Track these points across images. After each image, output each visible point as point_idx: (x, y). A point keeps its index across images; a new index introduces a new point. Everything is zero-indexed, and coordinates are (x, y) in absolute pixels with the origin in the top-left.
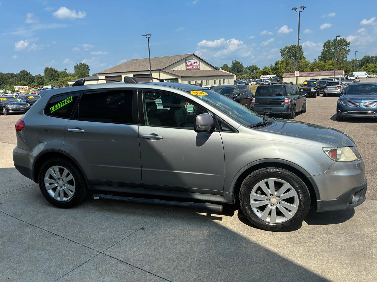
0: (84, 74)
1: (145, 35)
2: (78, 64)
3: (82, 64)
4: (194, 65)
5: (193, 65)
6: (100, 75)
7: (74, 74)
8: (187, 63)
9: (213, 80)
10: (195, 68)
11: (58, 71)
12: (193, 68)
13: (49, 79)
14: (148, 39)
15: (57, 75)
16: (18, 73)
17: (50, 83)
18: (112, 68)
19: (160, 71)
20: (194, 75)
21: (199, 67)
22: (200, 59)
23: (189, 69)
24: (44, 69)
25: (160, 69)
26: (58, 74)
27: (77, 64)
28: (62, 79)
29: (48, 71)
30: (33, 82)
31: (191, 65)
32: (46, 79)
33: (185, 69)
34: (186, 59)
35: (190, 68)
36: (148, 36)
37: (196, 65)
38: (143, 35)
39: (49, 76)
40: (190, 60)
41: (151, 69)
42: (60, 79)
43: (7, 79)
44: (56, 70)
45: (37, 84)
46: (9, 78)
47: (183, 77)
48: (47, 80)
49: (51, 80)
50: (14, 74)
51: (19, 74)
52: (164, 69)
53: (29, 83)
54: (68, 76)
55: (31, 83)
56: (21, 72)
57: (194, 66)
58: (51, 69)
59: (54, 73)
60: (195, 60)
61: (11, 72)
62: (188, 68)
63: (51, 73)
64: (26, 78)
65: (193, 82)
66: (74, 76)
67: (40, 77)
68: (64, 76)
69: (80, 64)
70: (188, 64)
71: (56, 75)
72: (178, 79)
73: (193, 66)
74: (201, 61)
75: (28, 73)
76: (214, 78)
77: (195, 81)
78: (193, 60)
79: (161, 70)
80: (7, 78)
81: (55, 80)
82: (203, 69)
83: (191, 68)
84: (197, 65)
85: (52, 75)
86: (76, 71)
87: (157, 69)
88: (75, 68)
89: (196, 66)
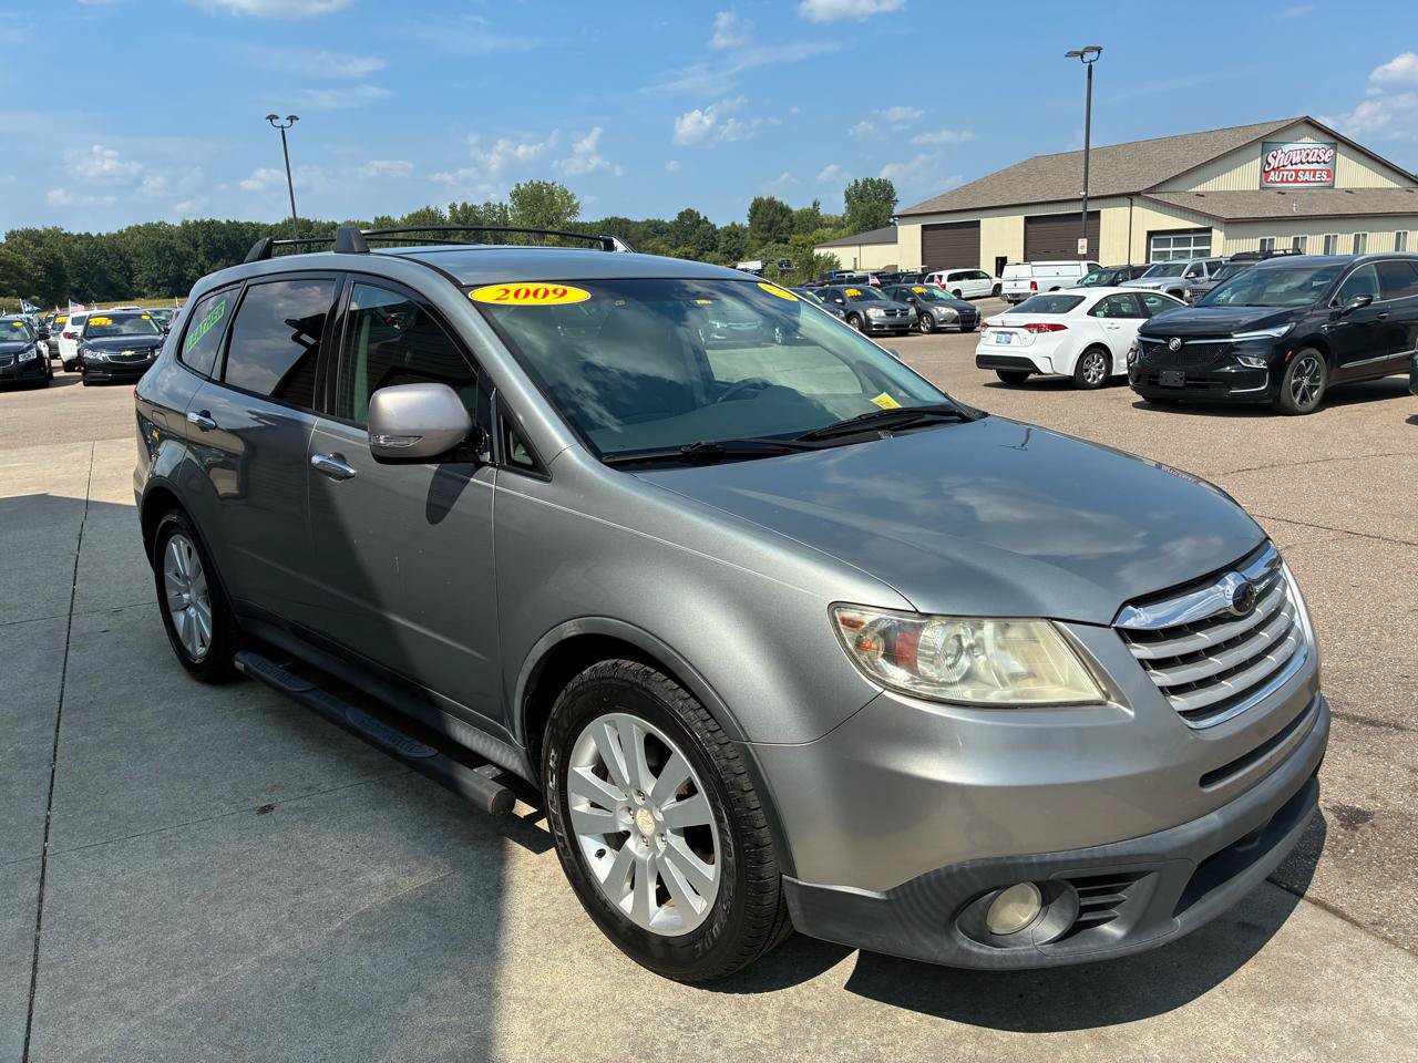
0: (876, 218)
1: (1076, 54)
2: (860, 182)
3: (872, 181)
4: (1307, 166)
5: (1300, 166)
6: (904, 220)
7: (843, 218)
8: (1270, 159)
9: (1393, 236)
10: (1306, 181)
11: (791, 211)
12: (1296, 181)
13: (761, 239)
14: (1090, 68)
15: (789, 224)
16: (673, 220)
17: (763, 251)
18: (952, 194)
19: (1135, 200)
20: (1295, 210)
21: (1331, 174)
22: (1337, 140)
23: (1274, 185)
24: (749, 204)
25: (1136, 190)
26: (791, 221)
27: (856, 181)
28: (802, 236)
29: (761, 209)
30: (714, 248)
31: (1289, 167)
32: (753, 238)
33: (1258, 188)
34: (1266, 143)
35: (1282, 181)
36: (1088, 57)
37: (1315, 166)
38: (1070, 54)
39: (762, 226)
40: (1286, 148)
41: (1086, 191)
42: (796, 238)
43: (640, 241)
44: (787, 207)
45: (723, 257)
46: (647, 236)
47: (1233, 224)
48: (754, 243)
49: (765, 241)
50: (663, 223)
51: (675, 223)
52: (1151, 190)
53: (701, 254)
54: (822, 226)
55: (706, 252)
56: (681, 215)
57: (1305, 171)
58: (771, 202)
59: (779, 218)
60: (1314, 146)
61: (653, 217)
62: (1271, 182)
63: (770, 218)
64: (693, 238)
65: (1283, 243)
66: (843, 227)
67: (733, 232)
68: (811, 226)
69: (866, 182)
70: (1274, 164)
71: (785, 223)
72: (1209, 230)
73: (1297, 171)
74: (1340, 147)
75: (702, 218)
76: (1394, 223)
77: (1296, 240)
78: (1305, 146)
79: (1138, 194)
80: (639, 236)
81: (778, 242)
82: (1350, 186)
83: (1287, 181)
84: (1322, 166)
85: (772, 223)
86: (852, 208)
87: (1122, 191)
88: (848, 197)
89: (1315, 171)
